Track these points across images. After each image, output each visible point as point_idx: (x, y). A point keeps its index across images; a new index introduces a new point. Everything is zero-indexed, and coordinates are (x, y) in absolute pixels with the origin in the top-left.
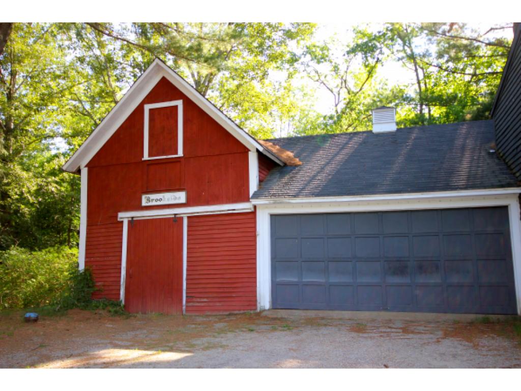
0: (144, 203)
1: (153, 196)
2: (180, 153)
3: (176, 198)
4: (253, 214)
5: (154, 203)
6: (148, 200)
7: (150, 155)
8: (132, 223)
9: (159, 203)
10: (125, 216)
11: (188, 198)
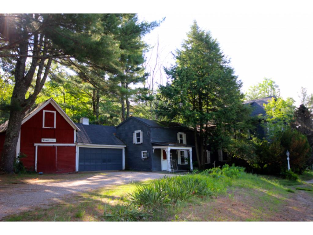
0: (42, 141)
1: (45, 139)
2: (55, 127)
3: (53, 141)
4: (75, 147)
5: (46, 141)
6: (44, 140)
7: (45, 126)
8: (39, 147)
9: (47, 141)
10: (36, 145)
11: (57, 141)
